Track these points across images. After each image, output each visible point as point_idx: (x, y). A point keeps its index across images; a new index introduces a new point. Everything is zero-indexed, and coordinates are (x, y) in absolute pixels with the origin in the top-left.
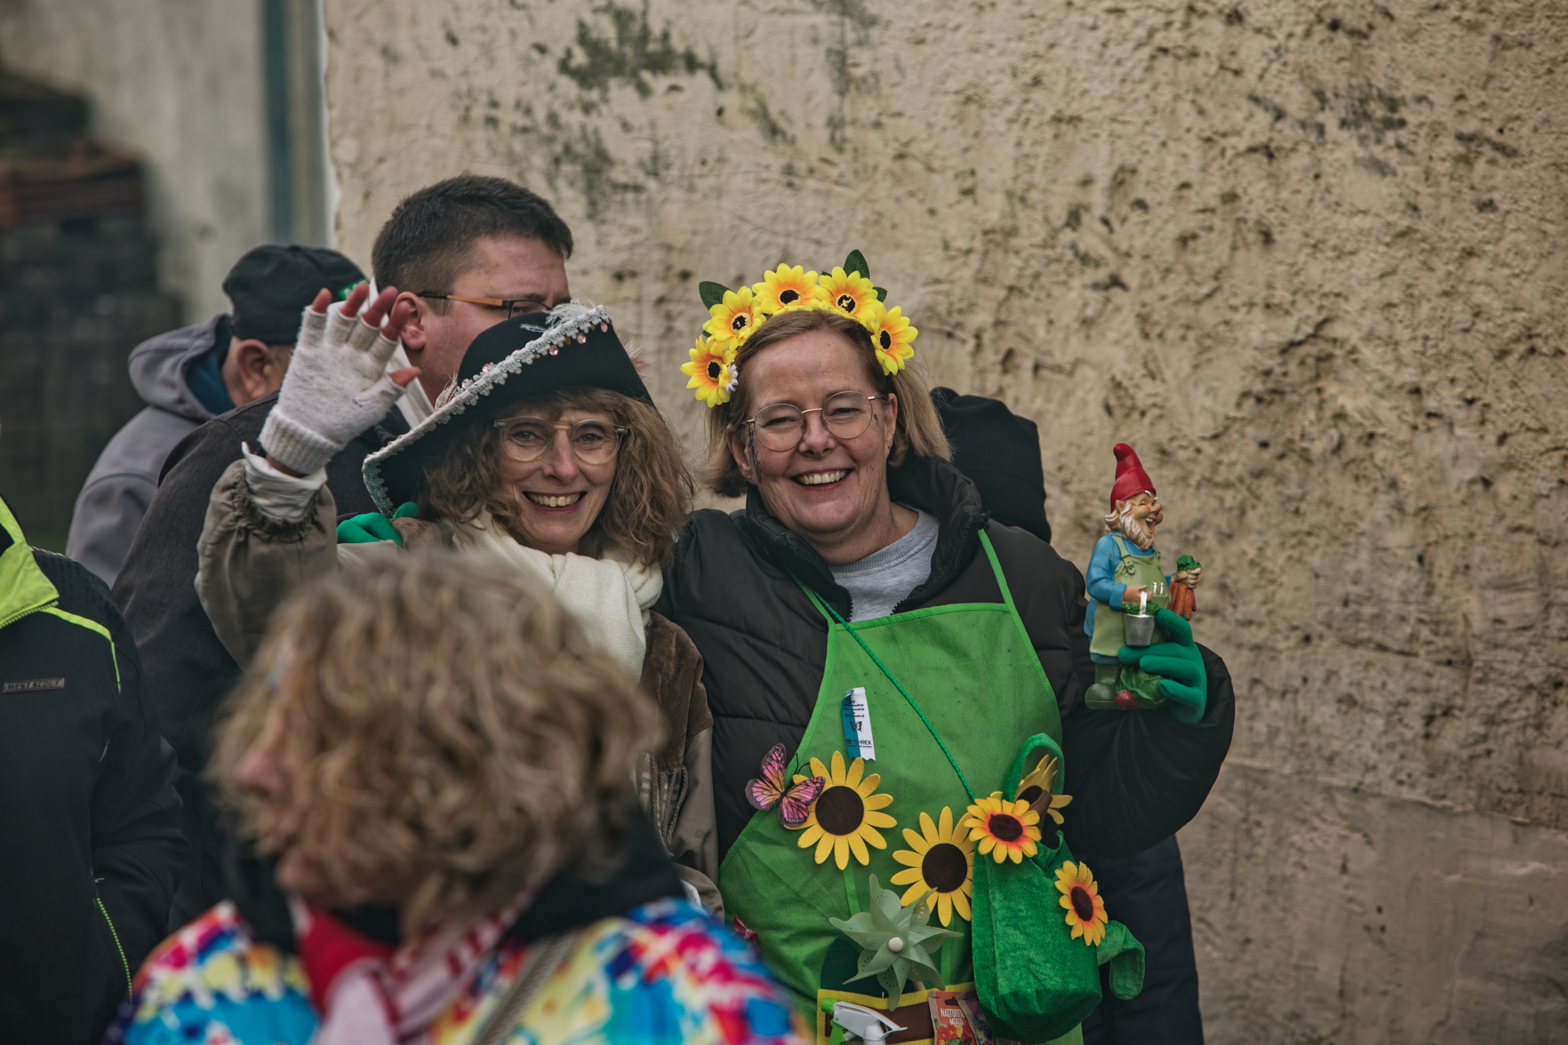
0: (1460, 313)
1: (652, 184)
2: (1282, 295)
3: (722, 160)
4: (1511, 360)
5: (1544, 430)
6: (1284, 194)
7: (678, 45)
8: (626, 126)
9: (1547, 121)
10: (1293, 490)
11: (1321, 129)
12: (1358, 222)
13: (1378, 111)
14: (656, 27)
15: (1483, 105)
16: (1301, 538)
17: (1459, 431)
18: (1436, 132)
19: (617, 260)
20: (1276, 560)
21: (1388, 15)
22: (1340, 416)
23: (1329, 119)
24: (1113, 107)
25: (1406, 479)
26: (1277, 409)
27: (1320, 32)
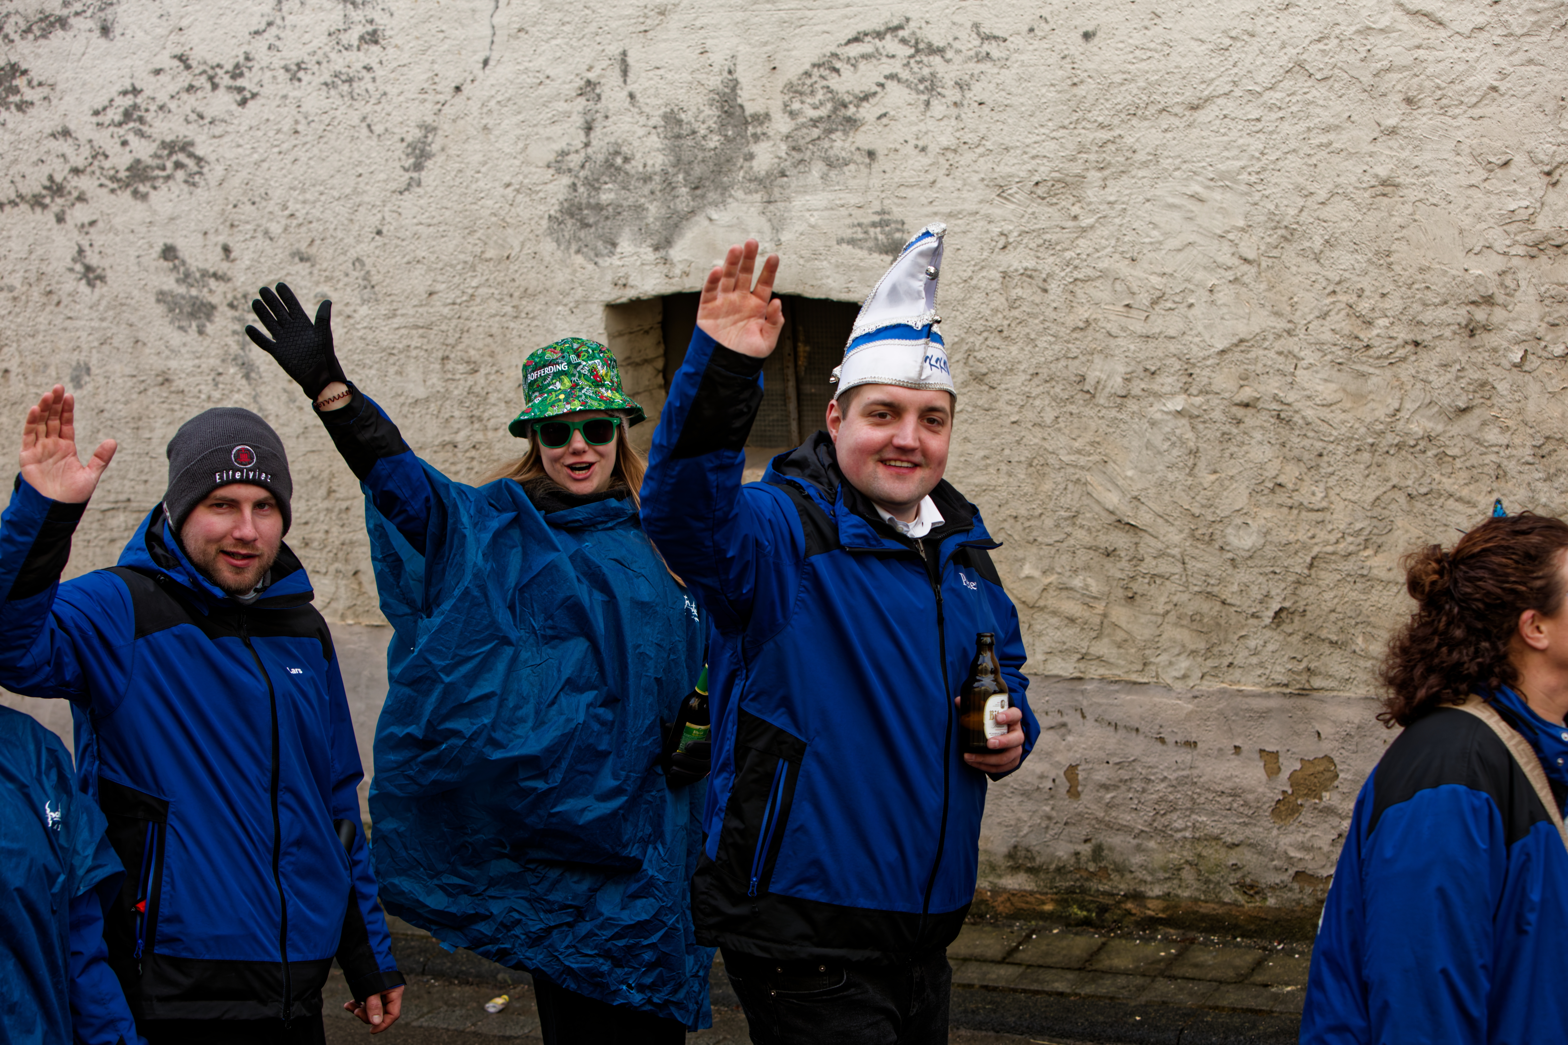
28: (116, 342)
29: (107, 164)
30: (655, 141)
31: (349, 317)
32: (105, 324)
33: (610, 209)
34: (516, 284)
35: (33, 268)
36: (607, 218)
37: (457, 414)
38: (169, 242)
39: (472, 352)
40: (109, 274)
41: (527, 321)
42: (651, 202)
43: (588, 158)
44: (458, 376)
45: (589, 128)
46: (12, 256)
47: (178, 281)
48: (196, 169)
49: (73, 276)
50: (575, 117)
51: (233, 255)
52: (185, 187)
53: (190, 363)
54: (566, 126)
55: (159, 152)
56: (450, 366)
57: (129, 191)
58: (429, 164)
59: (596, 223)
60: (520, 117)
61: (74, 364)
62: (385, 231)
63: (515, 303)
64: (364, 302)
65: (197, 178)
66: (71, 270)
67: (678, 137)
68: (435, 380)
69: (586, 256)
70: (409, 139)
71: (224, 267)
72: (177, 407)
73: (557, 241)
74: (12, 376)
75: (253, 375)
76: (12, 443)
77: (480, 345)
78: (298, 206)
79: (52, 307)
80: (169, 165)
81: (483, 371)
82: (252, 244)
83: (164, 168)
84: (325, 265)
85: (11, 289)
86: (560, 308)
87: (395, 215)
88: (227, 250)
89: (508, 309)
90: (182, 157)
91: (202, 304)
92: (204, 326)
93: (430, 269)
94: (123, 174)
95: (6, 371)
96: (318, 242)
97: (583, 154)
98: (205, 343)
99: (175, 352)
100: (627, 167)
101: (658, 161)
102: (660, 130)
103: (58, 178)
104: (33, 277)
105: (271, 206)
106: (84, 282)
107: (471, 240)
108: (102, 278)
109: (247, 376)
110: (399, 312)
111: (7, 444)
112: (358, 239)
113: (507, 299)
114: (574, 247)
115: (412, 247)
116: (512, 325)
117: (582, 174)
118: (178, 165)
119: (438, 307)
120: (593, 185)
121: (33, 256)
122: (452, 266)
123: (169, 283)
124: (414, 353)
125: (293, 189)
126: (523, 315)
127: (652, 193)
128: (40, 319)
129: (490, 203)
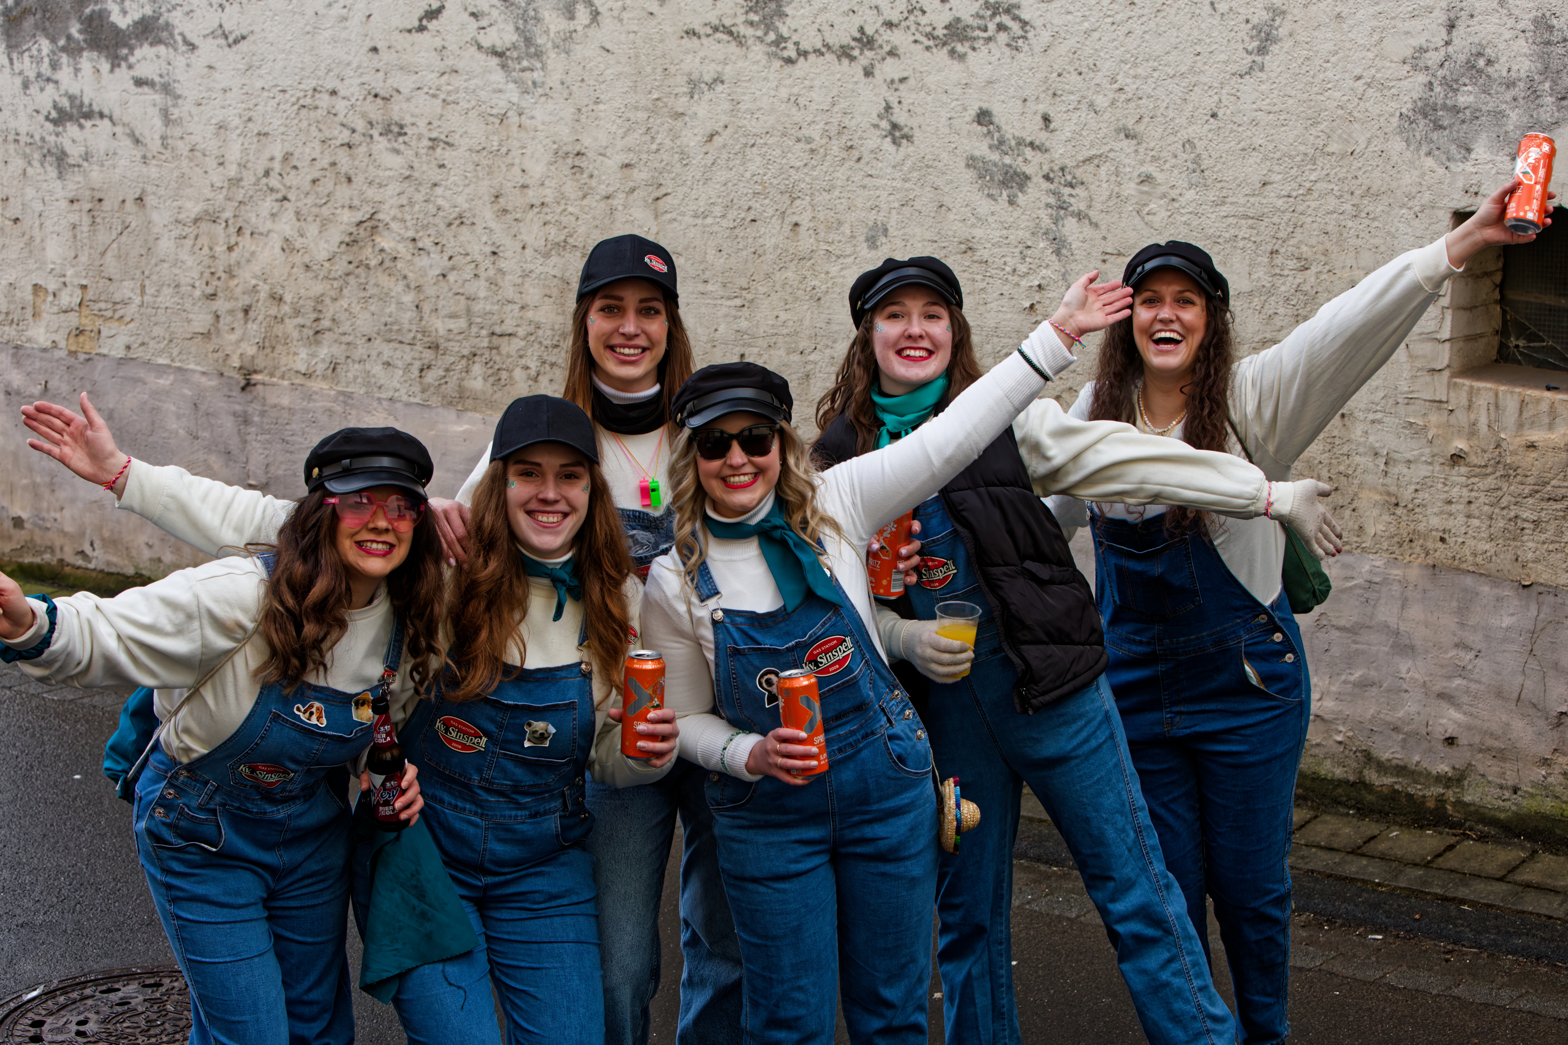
0: (432, 209)
1: (85, 164)
2: (356, 202)
3: (115, 154)
4: (453, 227)
5: (467, 254)
6: (356, 163)
7: (96, 108)
8: (74, 141)
9: (466, 132)
10: (363, 281)
11: (371, 137)
12: (388, 173)
13: (396, 129)
14: (86, 101)
15: (439, 127)
16: (366, 300)
17: (432, 255)
18: (420, 137)
19: (71, 195)
20: (356, 308)
21: (398, 91)
22: (382, 250)
23: (375, 133)
24: (282, 129)
25: (411, 275)
26: (355, 248)
27: (370, 98)
28: (918, 205)
29: (924, 20)
30: (1522, 45)
31: (1173, 200)
32: (907, 185)
33: (1468, 112)
34: (1359, 182)
35: (835, 121)
36: (1463, 122)
37: (1281, 311)
38: (985, 106)
39: (1304, 249)
40: (917, 133)
41: (1367, 222)
42: (1513, 109)
43: (1448, 58)
44: (1286, 272)
45: (1451, 26)
46: (813, 106)
47: (990, 147)
48: (1020, 33)
49: (878, 133)
50: (1436, 13)
51: (1052, 126)
52: (1007, 51)
53: (998, 233)
54: (1428, 21)
55: (982, 12)
56: (1279, 260)
57: (945, 50)
58: (1275, 48)
59: (1451, 126)
60: (1378, 8)
61: (871, 223)
62: (1220, 114)
63: (1355, 202)
64: (1191, 186)
65: (1020, 41)
66: (876, 126)
67: (1548, 43)
68: (1261, 274)
69: (1437, 159)
70: (1255, 20)
71: (1042, 137)
72: (979, 277)
73: (1407, 141)
74: (802, 230)
75: (1064, 251)
76: (796, 299)
77: (1313, 241)
78: (1128, 81)
79: (852, 163)
80: (992, 26)
81: (1314, 269)
82: (1075, 116)
83: (985, 30)
84: (1152, 145)
85: (809, 140)
86: (1404, 211)
87: (1233, 99)
88: (1046, 119)
89: (1347, 207)
90: (1006, 19)
91: (1015, 173)
92: (1015, 196)
93: (1266, 158)
94: (940, 32)
95: (796, 225)
96: (1146, 120)
97: (1443, 53)
98: (1015, 214)
99: (981, 221)
100: (1490, 70)
101: (1524, 66)
102: (1528, 34)
103: (869, 31)
104: (833, 130)
105: (1099, 78)
106: (889, 139)
107: (1313, 131)
108: (908, 138)
109: (1058, 252)
110: (1229, 200)
111: (790, 300)
112: (1191, 120)
113: (1347, 196)
114: (1424, 149)
115: (1249, 133)
116: (1350, 224)
117: (1440, 73)
118: (1001, 27)
119: (1272, 198)
120: (1452, 86)
121: (836, 109)
122: (1290, 157)
123: (982, 149)
124: (1241, 244)
125: (1125, 62)
126: (1363, 215)
127: (1515, 99)
128: (838, 174)
129: (1337, 95)
